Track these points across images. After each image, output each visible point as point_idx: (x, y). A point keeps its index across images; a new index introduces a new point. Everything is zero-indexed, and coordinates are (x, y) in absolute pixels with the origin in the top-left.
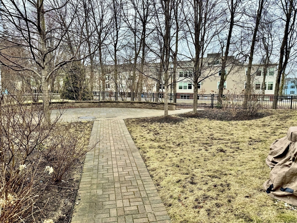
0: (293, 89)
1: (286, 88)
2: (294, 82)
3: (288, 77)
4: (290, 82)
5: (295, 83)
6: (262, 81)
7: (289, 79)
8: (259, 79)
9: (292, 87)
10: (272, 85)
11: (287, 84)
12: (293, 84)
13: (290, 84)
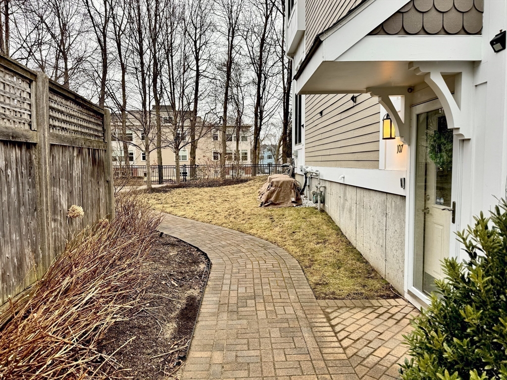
0: (271, 159)
1: (262, 158)
2: (270, 150)
3: (263, 143)
4: (266, 150)
5: (272, 151)
6: (235, 149)
7: (265, 146)
8: (231, 146)
9: (270, 157)
10: (246, 154)
11: (263, 152)
12: (269, 153)
13: (266, 154)
